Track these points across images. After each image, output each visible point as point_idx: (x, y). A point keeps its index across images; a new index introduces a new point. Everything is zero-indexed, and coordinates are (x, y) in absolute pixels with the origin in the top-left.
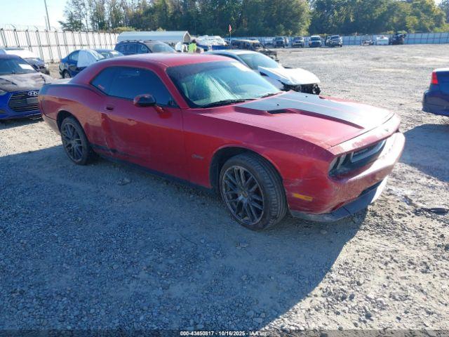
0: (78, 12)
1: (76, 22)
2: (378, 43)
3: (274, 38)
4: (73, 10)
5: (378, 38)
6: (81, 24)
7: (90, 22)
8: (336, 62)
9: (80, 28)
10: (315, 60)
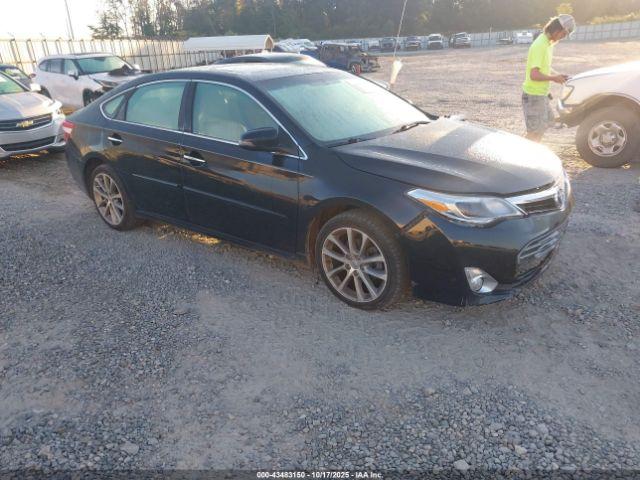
0: (113, 11)
1: (111, 26)
2: (519, 41)
3: (381, 39)
4: (106, 8)
5: (520, 35)
6: (118, 28)
7: (130, 25)
8: (454, 67)
9: (117, 33)
10: (428, 65)
